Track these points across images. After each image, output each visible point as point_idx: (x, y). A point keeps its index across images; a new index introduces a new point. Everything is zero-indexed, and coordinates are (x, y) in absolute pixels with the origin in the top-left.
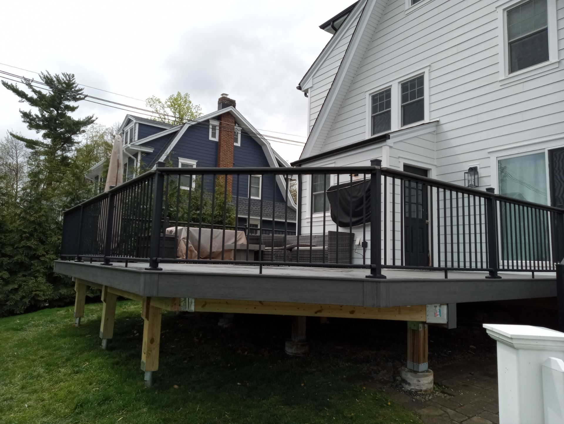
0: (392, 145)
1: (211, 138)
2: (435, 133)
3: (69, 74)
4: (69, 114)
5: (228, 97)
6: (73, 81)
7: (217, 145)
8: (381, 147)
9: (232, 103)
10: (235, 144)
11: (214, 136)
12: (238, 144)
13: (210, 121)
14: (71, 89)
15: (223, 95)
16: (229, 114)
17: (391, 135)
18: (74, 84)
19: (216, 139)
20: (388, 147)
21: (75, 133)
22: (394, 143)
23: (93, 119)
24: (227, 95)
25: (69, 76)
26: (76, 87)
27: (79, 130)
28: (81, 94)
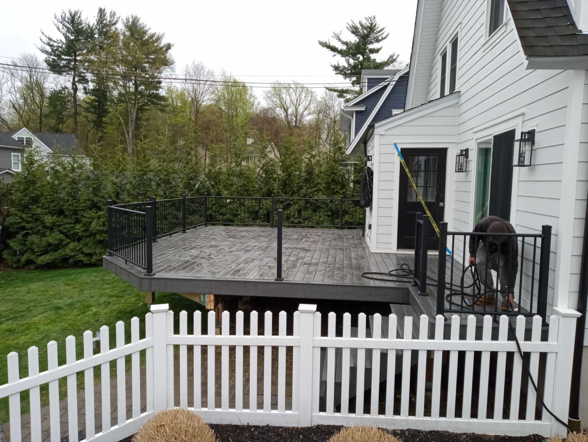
0: (383, 133)
2: (458, 105)
3: (370, 16)
4: (373, 56)
14: (374, 32)
22: (385, 130)
23: (395, 57)
25: (371, 19)
28: (383, 34)
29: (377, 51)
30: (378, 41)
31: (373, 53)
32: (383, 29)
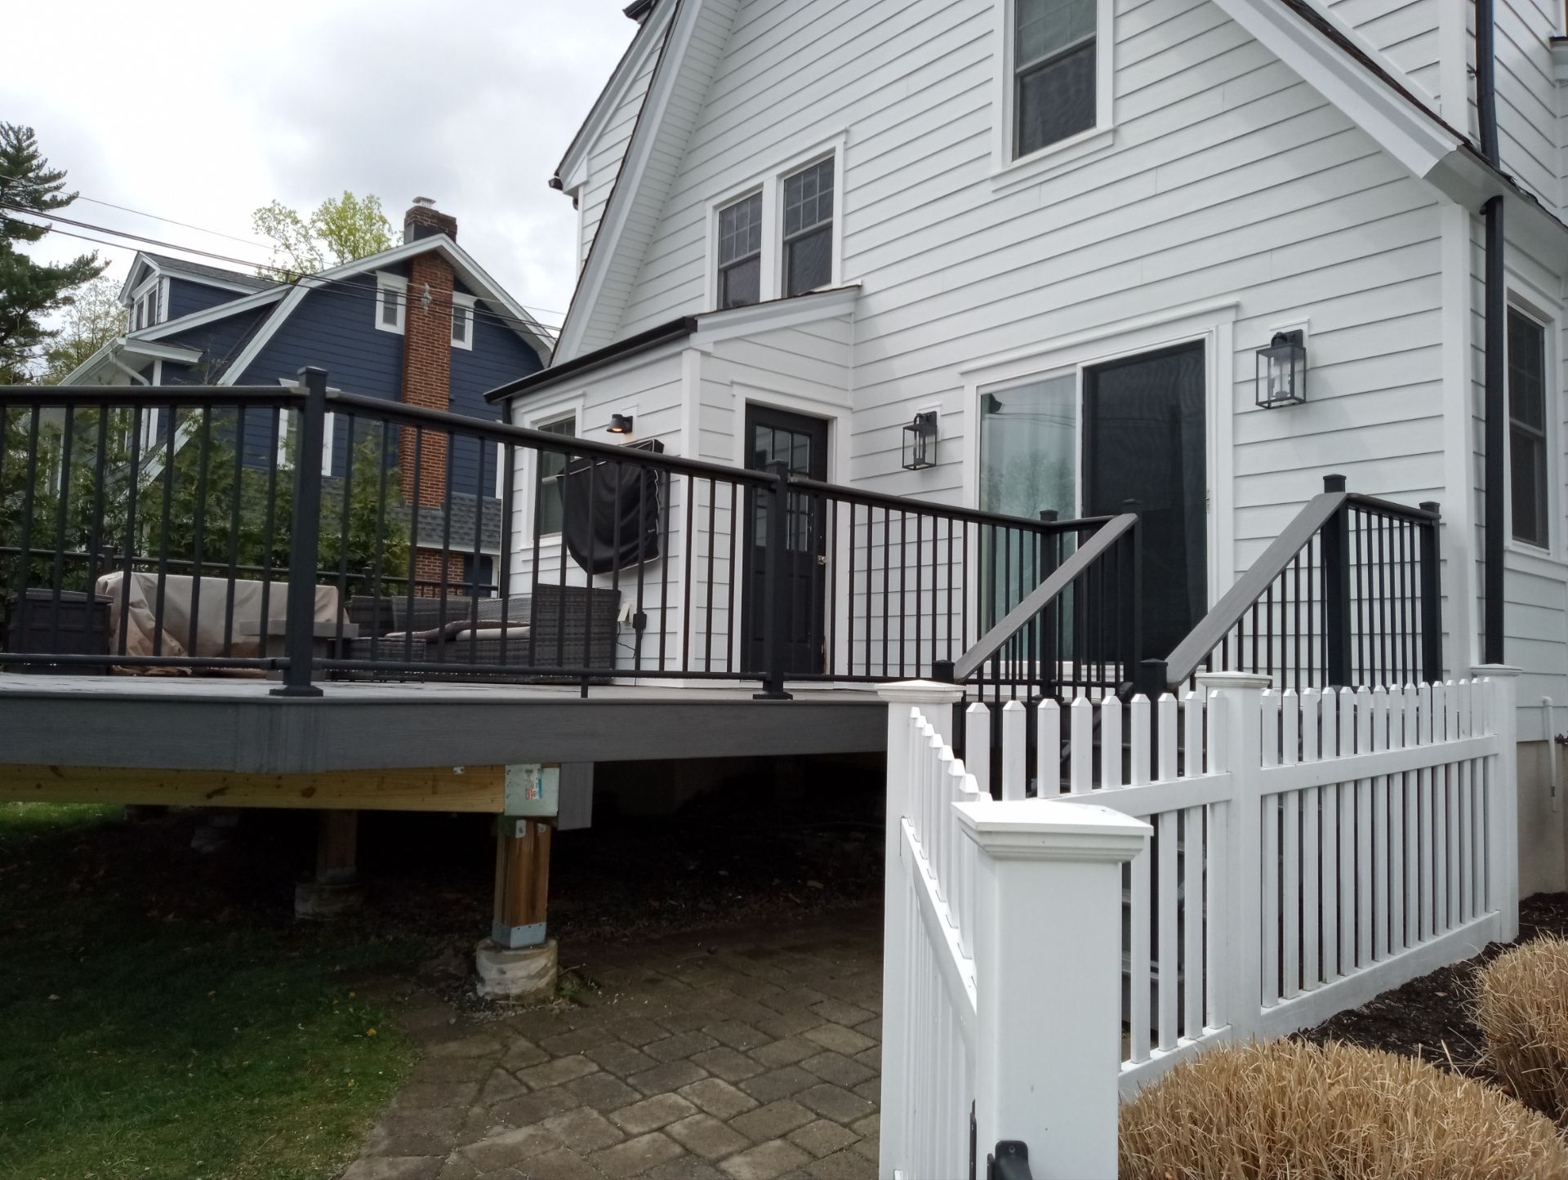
0: (709, 348)
1: (380, 325)
2: (852, 319)
3: (15, 125)
4: (19, 247)
5: (434, 207)
6: (32, 149)
7: (401, 344)
8: (680, 353)
9: (447, 226)
10: (455, 343)
11: (390, 317)
12: (467, 344)
13: (379, 274)
14: (25, 176)
15: (418, 200)
16: (436, 255)
17: (701, 322)
18: (33, 156)
19: (399, 329)
20: (699, 354)
21: (38, 305)
22: (715, 343)
23: (96, 264)
24: (430, 201)
25: (16, 134)
26: (40, 167)
27: (52, 295)
28: (57, 188)
29: (34, 234)
30: (37, 203)
31: (18, 237)
32: (59, 176)
